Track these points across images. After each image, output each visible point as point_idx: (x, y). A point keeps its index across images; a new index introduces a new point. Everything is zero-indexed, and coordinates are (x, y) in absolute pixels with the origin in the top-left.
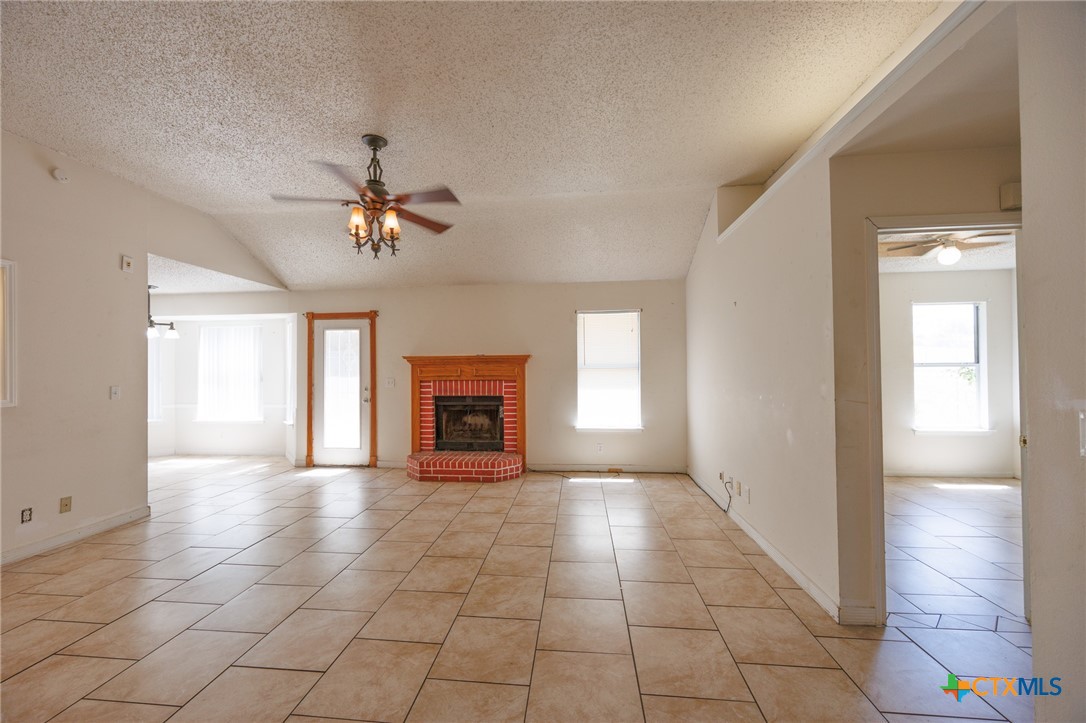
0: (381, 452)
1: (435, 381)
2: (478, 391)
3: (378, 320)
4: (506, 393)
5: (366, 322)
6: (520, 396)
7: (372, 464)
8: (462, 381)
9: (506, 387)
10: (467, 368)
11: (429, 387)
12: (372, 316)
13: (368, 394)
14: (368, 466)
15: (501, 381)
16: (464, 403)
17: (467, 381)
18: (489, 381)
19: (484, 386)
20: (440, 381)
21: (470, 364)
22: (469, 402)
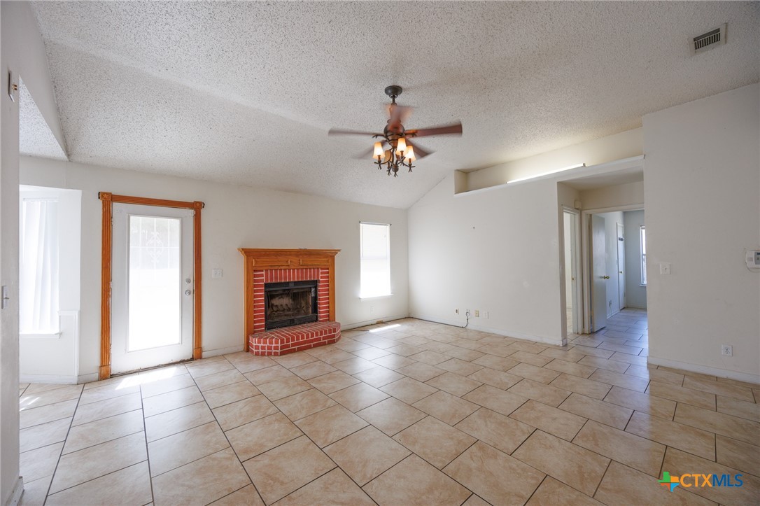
0: (206, 342)
1: (266, 270)
2: (302, 277)
3: (203, 211)
4: (322, 277)
5: (190, 213)
6: (331, 279)
7: (197, 356)
8: (289, 270)
9: (322, 273)
10: (295, 259)
11: (262, 275)
12: (197, 207)
13: (191, 286)
14: (192, 359)
15: (318, 269)
16: (287, 288)
17: (294, 269)
18: (310, 269)
19: (306, 273)
20: (271, 270)
21: (297, 256)
22: (291, 286)
